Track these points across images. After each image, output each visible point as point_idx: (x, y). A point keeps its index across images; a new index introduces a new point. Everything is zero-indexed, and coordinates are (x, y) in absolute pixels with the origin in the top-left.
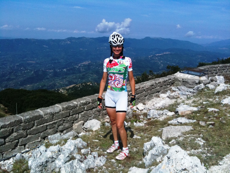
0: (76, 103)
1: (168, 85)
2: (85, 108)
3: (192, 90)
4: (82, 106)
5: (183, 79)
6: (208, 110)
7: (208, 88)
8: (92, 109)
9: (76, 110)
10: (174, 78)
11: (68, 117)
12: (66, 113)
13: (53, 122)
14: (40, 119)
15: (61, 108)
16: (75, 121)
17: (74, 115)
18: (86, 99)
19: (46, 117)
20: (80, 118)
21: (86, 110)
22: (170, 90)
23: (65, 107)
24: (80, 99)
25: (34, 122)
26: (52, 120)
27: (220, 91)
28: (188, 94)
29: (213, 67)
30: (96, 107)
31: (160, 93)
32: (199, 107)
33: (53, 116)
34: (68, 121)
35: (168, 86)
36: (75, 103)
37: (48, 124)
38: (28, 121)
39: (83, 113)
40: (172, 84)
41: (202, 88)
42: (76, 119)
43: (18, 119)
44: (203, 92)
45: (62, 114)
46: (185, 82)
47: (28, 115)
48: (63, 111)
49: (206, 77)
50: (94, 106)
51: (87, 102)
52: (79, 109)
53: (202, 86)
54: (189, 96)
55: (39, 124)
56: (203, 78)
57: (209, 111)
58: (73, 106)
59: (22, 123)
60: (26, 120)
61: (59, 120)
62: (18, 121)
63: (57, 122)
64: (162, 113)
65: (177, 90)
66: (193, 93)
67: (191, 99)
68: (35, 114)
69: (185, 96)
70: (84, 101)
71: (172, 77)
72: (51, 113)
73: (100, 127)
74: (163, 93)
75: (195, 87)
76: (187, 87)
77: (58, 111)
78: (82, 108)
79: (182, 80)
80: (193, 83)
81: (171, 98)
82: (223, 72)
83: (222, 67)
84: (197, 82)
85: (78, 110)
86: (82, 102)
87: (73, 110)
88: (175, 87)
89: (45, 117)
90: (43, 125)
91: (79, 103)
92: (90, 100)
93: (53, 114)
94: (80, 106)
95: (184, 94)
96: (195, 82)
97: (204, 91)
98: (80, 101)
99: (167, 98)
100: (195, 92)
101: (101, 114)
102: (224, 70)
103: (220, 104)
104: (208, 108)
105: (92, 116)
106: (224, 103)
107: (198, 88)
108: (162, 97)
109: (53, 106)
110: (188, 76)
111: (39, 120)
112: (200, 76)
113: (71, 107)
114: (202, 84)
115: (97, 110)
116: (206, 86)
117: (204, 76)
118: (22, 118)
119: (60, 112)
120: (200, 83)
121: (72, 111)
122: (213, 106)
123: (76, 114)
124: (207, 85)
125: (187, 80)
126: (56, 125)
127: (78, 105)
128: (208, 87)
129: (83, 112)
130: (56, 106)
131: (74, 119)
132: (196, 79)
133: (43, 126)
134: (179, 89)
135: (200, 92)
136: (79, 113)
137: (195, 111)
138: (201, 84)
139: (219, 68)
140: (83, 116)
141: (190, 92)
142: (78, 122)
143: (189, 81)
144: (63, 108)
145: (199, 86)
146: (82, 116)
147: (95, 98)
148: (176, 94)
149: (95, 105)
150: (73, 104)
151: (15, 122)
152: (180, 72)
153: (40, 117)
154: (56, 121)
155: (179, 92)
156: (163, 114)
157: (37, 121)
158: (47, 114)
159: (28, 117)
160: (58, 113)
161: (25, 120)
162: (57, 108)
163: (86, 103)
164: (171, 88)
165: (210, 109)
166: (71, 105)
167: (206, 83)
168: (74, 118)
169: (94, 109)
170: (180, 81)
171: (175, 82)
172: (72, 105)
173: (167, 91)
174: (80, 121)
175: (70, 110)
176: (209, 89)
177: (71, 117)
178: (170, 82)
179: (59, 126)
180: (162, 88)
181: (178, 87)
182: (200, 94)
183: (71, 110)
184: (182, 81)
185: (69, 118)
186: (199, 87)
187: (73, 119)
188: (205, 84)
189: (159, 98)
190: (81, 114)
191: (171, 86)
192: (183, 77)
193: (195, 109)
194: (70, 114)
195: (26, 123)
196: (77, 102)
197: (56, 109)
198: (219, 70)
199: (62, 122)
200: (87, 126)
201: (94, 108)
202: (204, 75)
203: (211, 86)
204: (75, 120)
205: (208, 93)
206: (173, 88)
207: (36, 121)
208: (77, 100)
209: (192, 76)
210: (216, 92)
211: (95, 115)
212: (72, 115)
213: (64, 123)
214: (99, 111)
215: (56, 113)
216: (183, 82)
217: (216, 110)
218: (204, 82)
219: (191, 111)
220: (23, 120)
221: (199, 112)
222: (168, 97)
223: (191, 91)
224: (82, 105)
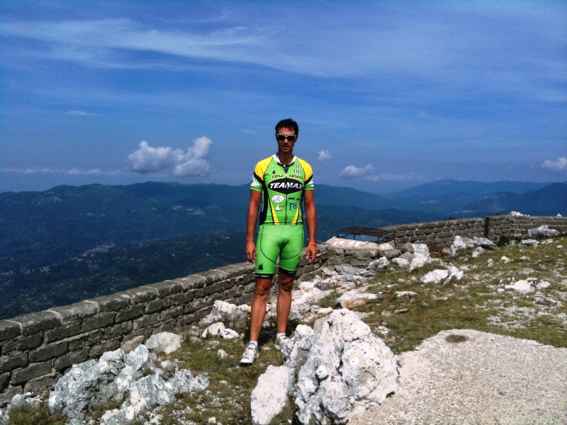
0: (128, 297)
1: (315, 263)
2: (145, 307)
3: (364, 271)
4: (140, 304)
5: (345, 251)
6: (397, 294)
7: (395, 266)
8: (159, 311)
9: (128, 313)
10: (327, 249)
11: (112, 325)
12: (108, 317)
13: (81, 335)
14: (55, 328)
15: (98, 307)
16: (125, 337)
17: (125, 323)
18: (146, 289)
19: (67, 325)
20: (136, 330)
21: (148, 313)
22: (321, 273)
23: (105, 303)
24: (134, 290)
25: (44, 335)
26: (78, 332)
27: (420, 266)
28: (358, 280)
29: (404, 227)
30: (169, 307)
31: (299, 280)
32: (380, 293)
33: (81, 323)
34: (112, 334)
35: (316, 266)
36: (125, 296)
37: (71, 339)
38: (32, 330)
39: (141, 319)
40: (324, 261)
41: (385, 264)
42: (128, 332)
43: (11, 326)
44: (386, 273)
45: (100, 319)
46: (349, 257)
47: (30, 319)
48: (100, 312)
49: (390, 244)
50: (165, 304)
51: (150, 294)
52: (134, 308)
53: (384, 261)
54: (358, 282)
55: (53, 339)
56: (386, 247)
57: (399, 296)
58: (122, 302)
59: (20, 335)
60: (28, 329)
61: (93, 331)
62: (12, 330)
63: (88, 336)
64: (308, 309)
65: (334, 273)
66: (368, 276)
67: (363, 286)
68: (46, 317)
69: (352, 284)
70: (144, 293)
71: (322, 248)
72: (78, 315)
73: (179, 346)
74: (306, 279)
75: (371, 264)
76: (354, 266)
77: (91, 312)
78: (139, 307)
79: (342, 251)
80: (366, 256)
81: (323, 288)
82: (427, 238)
83: (424, 229)
84: (374, 253)
85: (132, 311)
86: (139, 294)
87: (121, 310)
88: (330, 267)
89: (65, 323)
90: (61, 341)
91: (134, 296)
92: (157, 291)
93: (82, 319)
94: (136, 303)
95: (349, 279)
96: (369, 253)
97: (389, 271)
98: (135, 293)
99: (316, 288)
100: (370, 273)
101: (179, 323)
102: (427, 234)
103: (419, 283)
104: (397, 292)
105: (161, 327)
106: (426, 281)
107: (376, 265)
108: (304, 288)
109: (79, 303)
110: (354, 244)
111: (53, 330)
112: (378, 243)
113: (118, 303)
114: (384, 258)
115: (171, 314)
116: (392, 263)
117: (387, 242)
118: (20, 324)
119: (96, 314)
120: (379, 255)
121: (118, 314)
122: (406, 287)
123: (128, 321)
124: (393, 260)
125: (352, 252)
126: (87, 343)
127: (132, 301)
128: (397, 264)
129: (141, 316)
130: (86, 303)
131: (125, 331)
132: (372, 247)
133: (62, 343)
134: (338, 272)
135: (382, 273)
136: (133, 319)
137: (372, 299)
138: (381, 259)
139: (417, 229)
140: (142, 326)
141: (362, 275)
142: (131, 339)
143: (358, 253)
144: (101, 306)
145: (378, 261)
146: (139, 325)
147: (167, 287)
148: (332, 282)
149: (166, 301)
150: (122, 298)
151: (6, 331)
152: (338, 237)
153: (55, 322)
154: (87, 334)
155: (339, 277)
156: (310, 311)
157: (49, 331)
158: (69, 318)
159: (31, 322)
160: (91, 316)
161: (26, 328)
162: (89, 307)
163: (149, 297)
164: (322, 271)
165: (400, 294)
166: (117, 299)
167: (391, 256)
168: (124, 329)
169: (163, 312)
170: (338, 255)
171: (330, 258)
172: (119, 300)
173: (313, 277)
174: (136, 335)
175: (115, 311)
176: (399, 268)
177: (116, 326)
178: (319, 257)
179: (94, 344)
180: (304, 269)
181: (336, 266)
182: (381, 276)
183: (118, 311)
184: (343, 255)
185: (113, 329)
186: (379, 264)
187: (120, 331)
188: (390, 259)
189: (298, 291)
190: (139, 322)
191: (320, 266)
192: (344, 247)
193: (372, 296)
194: (114, 320)
195: (28, 335)
196: (128, 294)
197: (86, 307)
198: (418, 235)
199: (98, 337)
200: (152, 345)
201: (164, 309)
202: (387, 240)
203: (402, 261)
204: (126, 334)
205: (396, 274)
206: (326, 270)
207: (46, 333)
208: (129, 292)
209: (364, 243)
210: (412, 268)
211: (167, 324)
212: (120, 323)
213: (102, 338)
214: (175, 316)
215: (87, 316)
216: (346, 255)
217: (412, 293)
218: (386, 253)
219: (364, 299)
220: (21, 328)
221: (380, 300)
222: (317, 286)
223: (362, 273)
224: (140, 302)
